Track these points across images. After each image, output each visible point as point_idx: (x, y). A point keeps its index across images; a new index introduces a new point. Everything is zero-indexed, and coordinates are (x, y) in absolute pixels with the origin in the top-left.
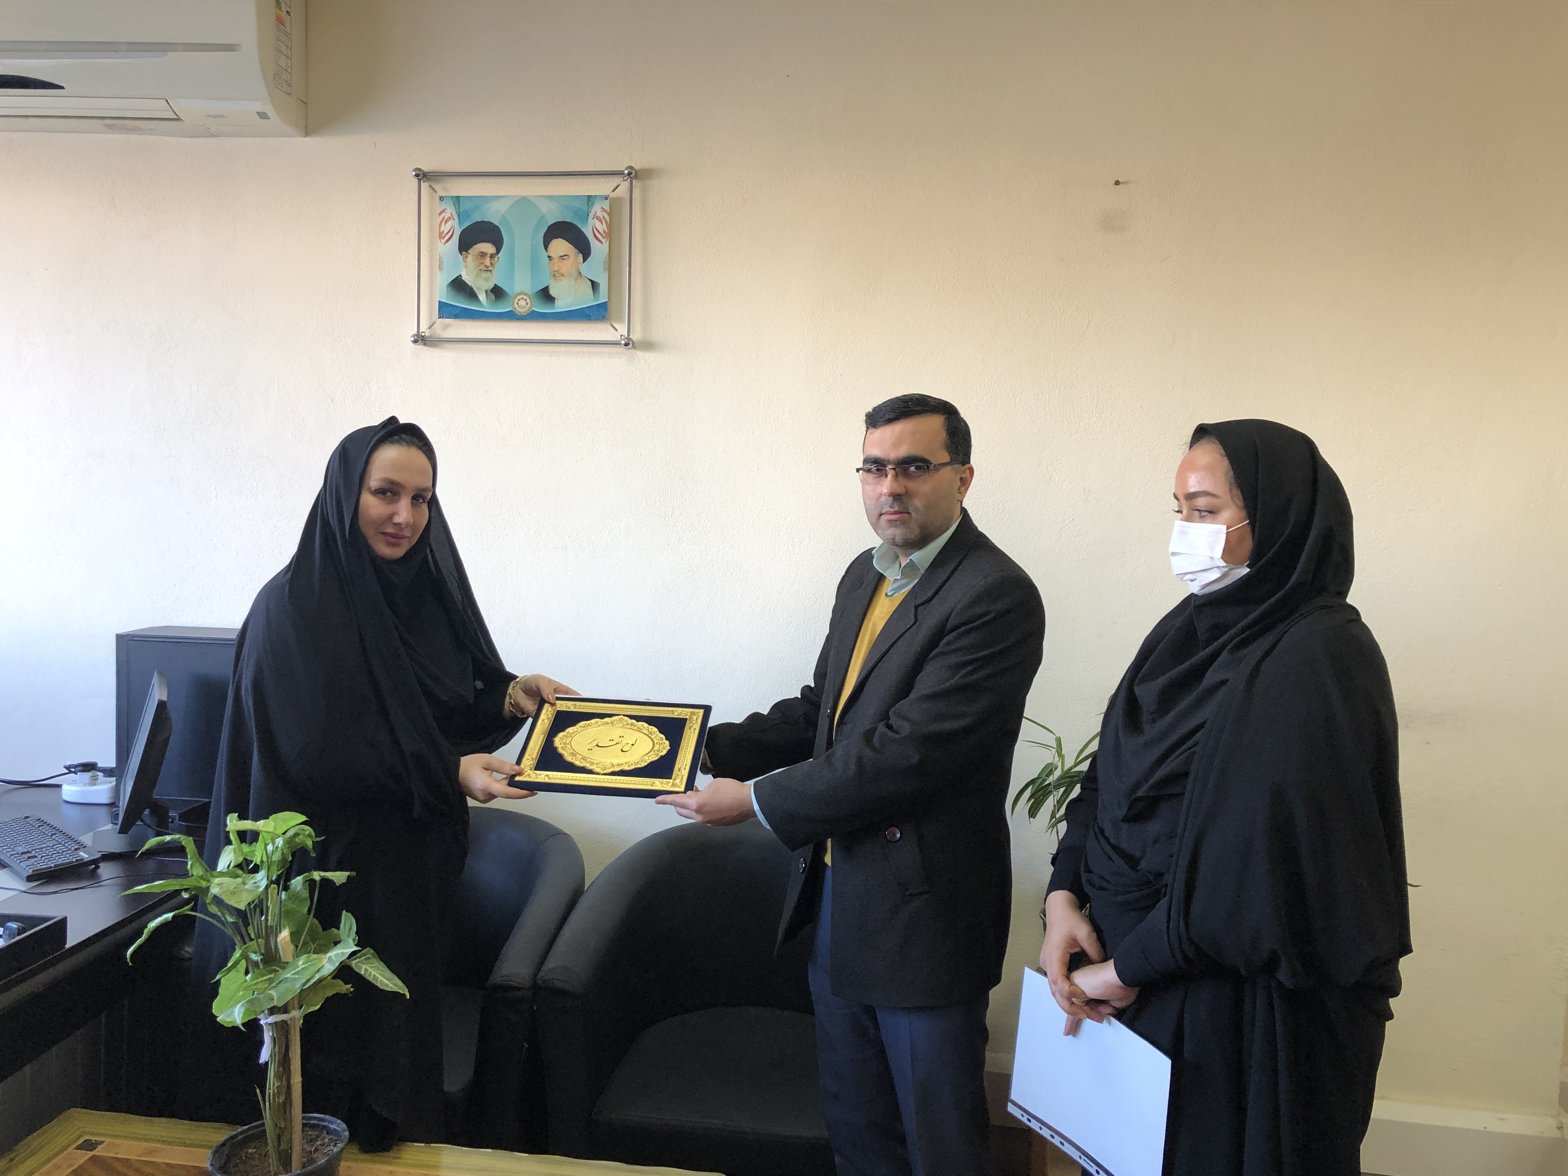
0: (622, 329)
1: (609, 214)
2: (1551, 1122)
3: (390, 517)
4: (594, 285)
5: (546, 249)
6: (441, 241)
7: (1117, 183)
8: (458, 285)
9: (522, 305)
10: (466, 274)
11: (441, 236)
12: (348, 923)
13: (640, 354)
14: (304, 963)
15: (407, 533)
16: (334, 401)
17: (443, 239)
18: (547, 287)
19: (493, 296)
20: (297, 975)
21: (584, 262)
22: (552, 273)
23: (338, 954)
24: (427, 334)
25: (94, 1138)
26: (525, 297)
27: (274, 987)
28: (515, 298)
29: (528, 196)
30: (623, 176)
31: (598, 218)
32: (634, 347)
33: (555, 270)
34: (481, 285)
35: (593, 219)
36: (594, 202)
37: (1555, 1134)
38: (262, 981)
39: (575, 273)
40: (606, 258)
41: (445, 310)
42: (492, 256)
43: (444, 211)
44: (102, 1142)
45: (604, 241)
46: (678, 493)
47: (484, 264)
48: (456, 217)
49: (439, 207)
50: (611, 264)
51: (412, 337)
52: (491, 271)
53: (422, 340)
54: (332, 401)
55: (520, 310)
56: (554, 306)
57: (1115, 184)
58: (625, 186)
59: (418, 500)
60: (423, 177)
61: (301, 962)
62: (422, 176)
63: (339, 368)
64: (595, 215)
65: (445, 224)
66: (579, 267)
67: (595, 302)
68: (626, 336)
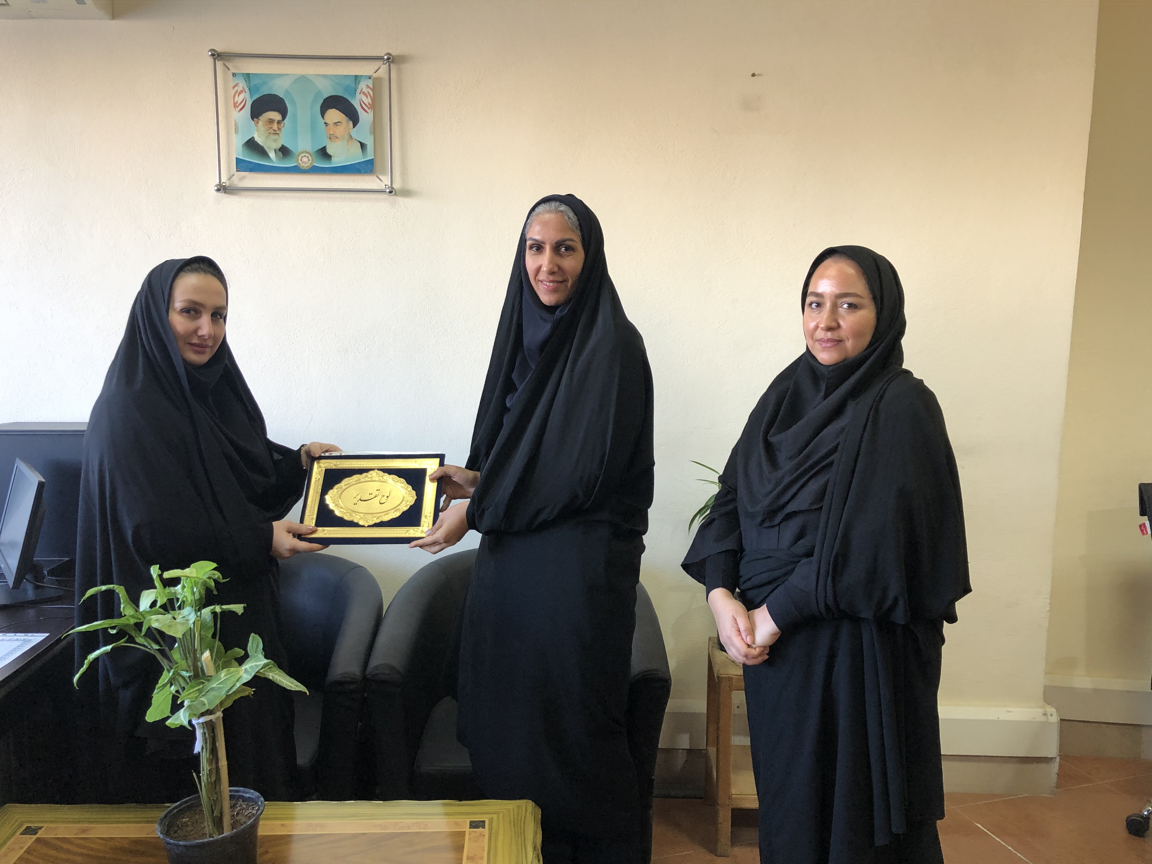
0: (386, 180)
1: (372, 90)
2: (1040, 711)
3: (196, 331)
4: (363, 146)
5: (323, 117)
6: (236, 110)
7: (753, 75)
8: (252, 145)
9: (305, 162)
10: (258, 136)
11: (235, 105)
12: (255, 643)
13: (400, 200)
14: (224, 676)
15: (210, 343)
16: (151, 238)
17: (237, 108)
18: (325, 147)
19: (281, 154)
20: (222, 684)
21: (354, 127)
22: (329, 136)
23: (252, 666)
24: (227, 184)
25: (33, 825)
26: (307, 155)
27: (204, 695)
28: (299, 156)
29: (306, 74)
30: (382, 60)
31: (364, 93)
32: (395, 194)
33: (331, 133)
34: (271, 146)
35: (360, 93)
36: (360, 81)
37: (1043, 719)
38: (193, 692)
39: (347, 137)
40: (371, 125)
41: (241, 165)
42: (279, 122)
43: (237, 85)
44: (40, 828)
45: (369, 111)
46: (434, 307)
47: (273, 128)
48: (247, 90)
49: (232, 82)
50: (376, 128)
51: (215, 187)
52: (278, 134)
53: (224, 189)
54: (149, 238)
55: (303, 165)
56: (331, 162)
57: (752, 76)
58: (384, 68)
59: (216, 317)
60: (218, 57)
61: (223, 675)
62: (216, 55)
63: (154, 211)
64: (361, 91)
65: (238, 96)
66: (350, 131)
67: (364, 158)
68: (390, 186)
